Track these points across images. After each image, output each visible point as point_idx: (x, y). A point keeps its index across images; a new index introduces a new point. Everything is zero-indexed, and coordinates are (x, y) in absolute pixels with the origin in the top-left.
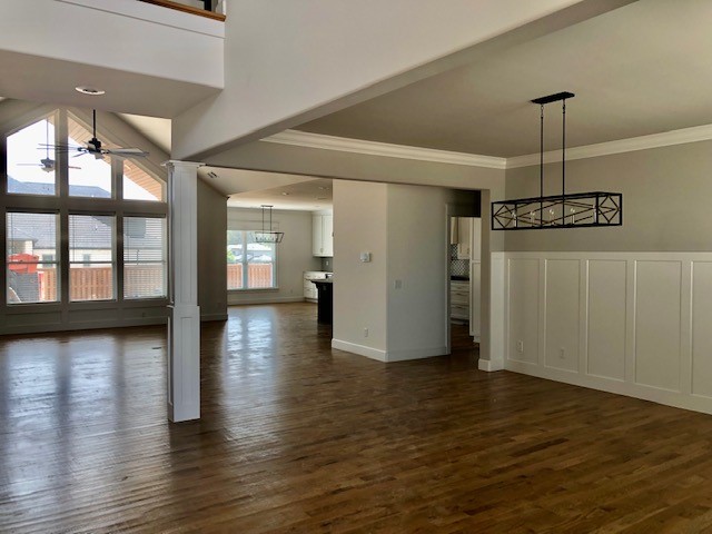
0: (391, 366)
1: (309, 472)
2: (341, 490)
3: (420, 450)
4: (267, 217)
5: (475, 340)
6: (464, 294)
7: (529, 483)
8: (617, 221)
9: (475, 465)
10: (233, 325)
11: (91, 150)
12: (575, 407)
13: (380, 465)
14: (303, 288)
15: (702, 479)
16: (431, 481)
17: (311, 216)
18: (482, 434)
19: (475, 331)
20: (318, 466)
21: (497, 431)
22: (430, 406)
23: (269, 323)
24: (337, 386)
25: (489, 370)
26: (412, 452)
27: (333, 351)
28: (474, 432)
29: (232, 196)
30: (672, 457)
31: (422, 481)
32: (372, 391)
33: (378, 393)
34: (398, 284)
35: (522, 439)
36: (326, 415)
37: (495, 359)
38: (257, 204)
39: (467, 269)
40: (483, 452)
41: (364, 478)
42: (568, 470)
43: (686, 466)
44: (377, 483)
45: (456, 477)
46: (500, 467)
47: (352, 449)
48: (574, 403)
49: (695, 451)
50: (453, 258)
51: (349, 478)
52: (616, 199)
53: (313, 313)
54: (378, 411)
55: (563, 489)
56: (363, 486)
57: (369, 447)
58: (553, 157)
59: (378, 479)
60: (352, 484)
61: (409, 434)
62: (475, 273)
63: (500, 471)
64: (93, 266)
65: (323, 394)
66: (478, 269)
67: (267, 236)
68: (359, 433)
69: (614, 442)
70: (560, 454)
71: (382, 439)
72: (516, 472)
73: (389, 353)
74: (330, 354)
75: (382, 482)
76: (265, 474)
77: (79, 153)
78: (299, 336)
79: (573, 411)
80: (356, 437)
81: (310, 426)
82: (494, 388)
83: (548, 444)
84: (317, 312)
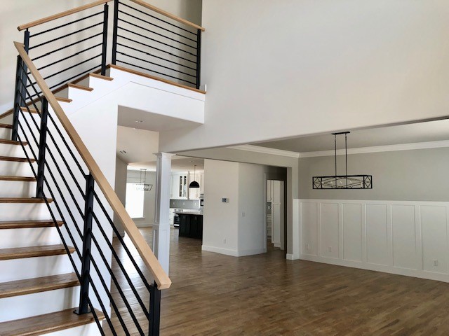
0: (241, 259)
2: (266, 306)
4: (143, 175)
7: (343, 301)
8: (370, 187)
9: (316, 296)
13: (274, 297)
25: (293, 259)
27: (202, 252)
33: (247, 270)
34: (244, 215)
36: (230, 280)
40: (315, 291)
42: (355, 296)
44: (279, 303)
45: (310, 300)
46: (326, 296)
47: (256, 292)
51: (266, 302)
54: (254, 277)
55: (357, 303)
56: (274, 305)
57: (263, 291)
61: (277, 286)
67: (141, 186)
68: (254, 286)
71: (267, 288)
72: (334, 298)
74: (201, 254)
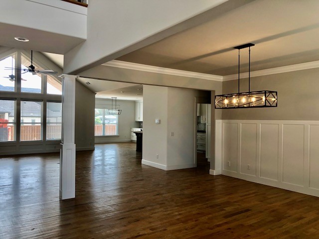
0: (168, 172)
1: (125, 226)
2: (140, 236)
3: (180, 214)
4: (114, 103)
5: (208, 161)
6: (203, 139)
7: (233, 232)
9: (206, 223)
10: (97, 153)
11: (30, 71)
12: (254, 193)
13: (160, 223)
14: (130, 135)
15: (316, 230)
16: (185, 231)
17: (134, 103)
18: (210, 206)
19: (208, 156)
20: (130, 223)
21: (217, 205)
22: (186, 192)
23: (114, 152)
24: (142, 183)
25: (215, 175)
26: (176, 215)
27: (142, 165)
28: (206, 206)
29: (97, 93)
30: (301, 218)
31: (180, 231)
32: (159, 185)
33: (162, 186)
35: (229, 209)
36: (136, 197)
37: (217, 169)
38: (109, 97)
39: (205, 127)
40: (210, 216)
41: (152, 229)
42: (251, 226)
43: (308, 223)
44: (157, 232)
45: (197, 229)
46: (218, 224)
47: (148, 214)
48: (253, 191)
49: (311, 216)
50: (198, 123)
51: (144, 229)
52: (274, 94)
53: (134, 147)
54: (162, 194)
55: (249, 236)
56: (151, 234)
57: (155, 213)
58: (244, 75)
59: (159, 230)
60: (146, 232)
61: (175, 206)
62: (208, 129)
63: (218, 226)
64: (36, 125)
65: (135, 186)
66: (209, 127)
67: (114, 111)
68: (151, 206)
69: (273, 211)
70: (248, 217)
71: (162, 209)
72: (226, 227)
73: (168, 167)
74: (141, 167)
75: (161, 231)
76: (104, 227)
77: (25, 72)
78: (127, 158)
79: (254, 195)
80: (149, 208)
81: (127, 203)
82: (216, 184)
83: (242, 212)
84: (136, 146)
